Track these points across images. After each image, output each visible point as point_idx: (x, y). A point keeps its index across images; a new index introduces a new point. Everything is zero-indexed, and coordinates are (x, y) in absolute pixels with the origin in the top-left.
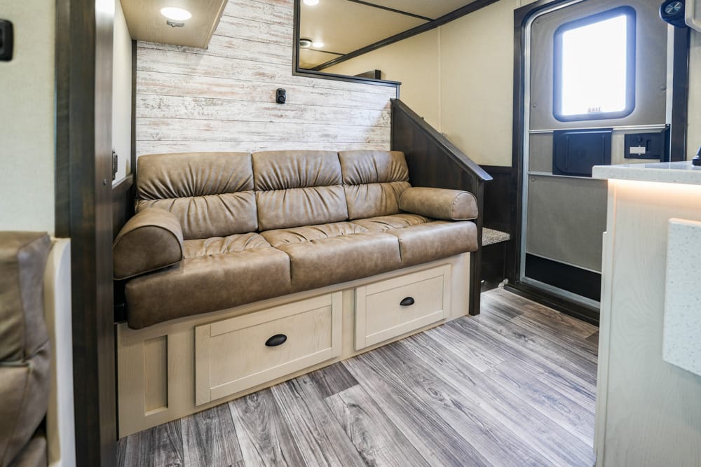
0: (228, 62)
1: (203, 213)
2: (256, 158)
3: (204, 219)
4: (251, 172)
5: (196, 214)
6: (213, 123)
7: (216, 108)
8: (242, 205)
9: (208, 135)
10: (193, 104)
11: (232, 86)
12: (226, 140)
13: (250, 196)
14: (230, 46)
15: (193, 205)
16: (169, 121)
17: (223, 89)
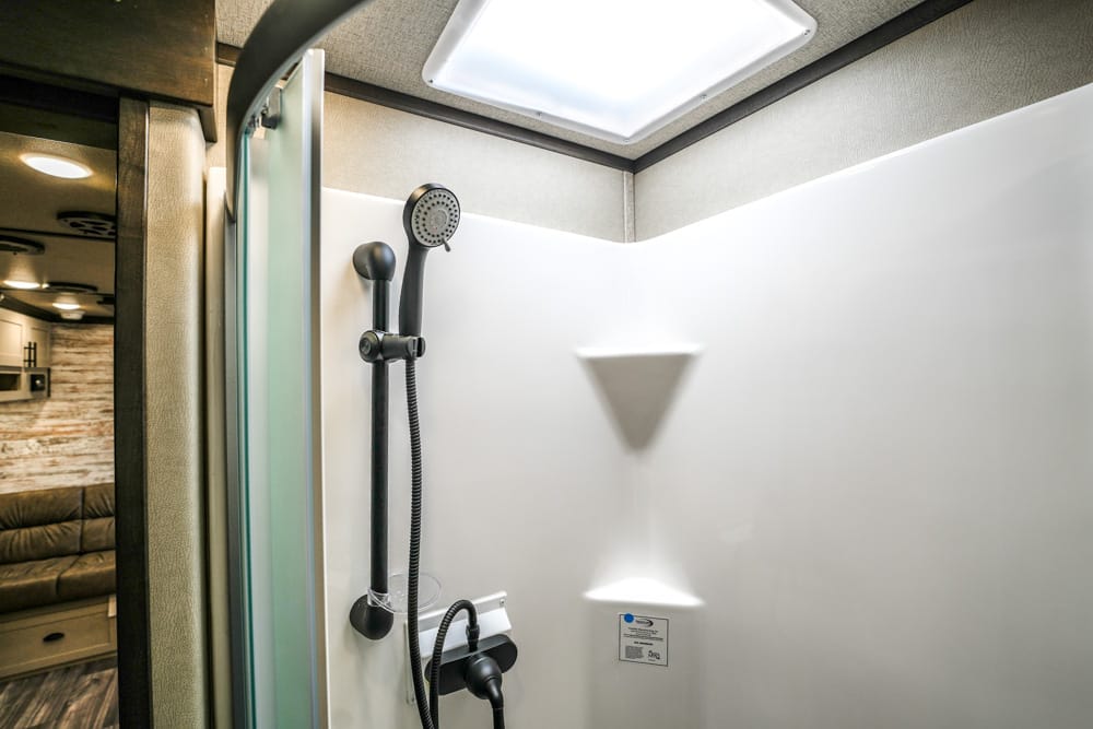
0: (72, 405)
1: (25, 542)
2: (88, 490)
3: (26, 546)
4: (80, 503)
5: (19, 543)
6: (58, 459)
7: (62, 445)
8: (65, 533)
9: (54, 469)
10: (38, 444)
11: (77, 425)
12: (72, 472)
13: (75, 527)
14: (74, 390)
15: (16, 538)
16: (13, 461)
17: (68, 429)
